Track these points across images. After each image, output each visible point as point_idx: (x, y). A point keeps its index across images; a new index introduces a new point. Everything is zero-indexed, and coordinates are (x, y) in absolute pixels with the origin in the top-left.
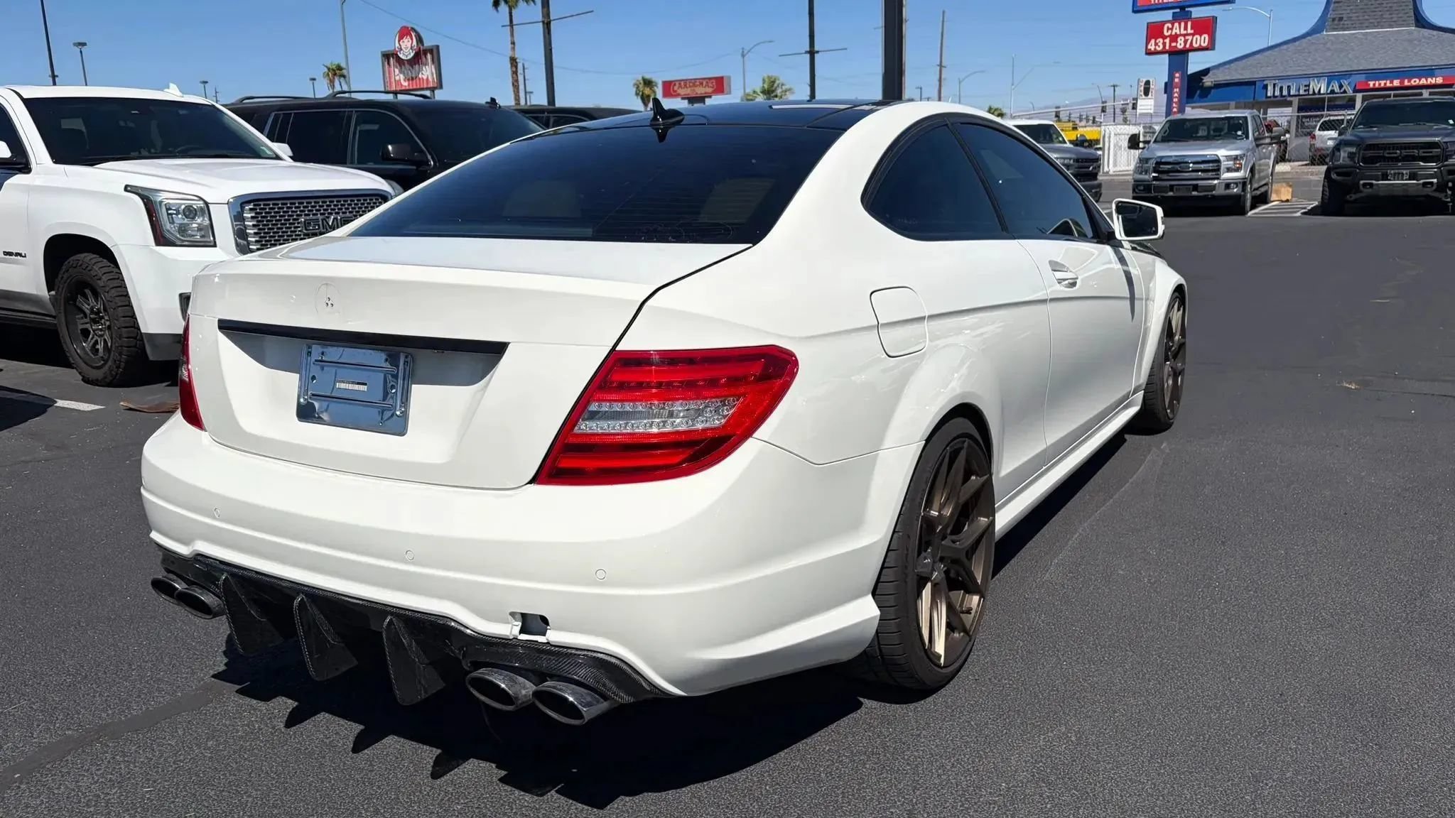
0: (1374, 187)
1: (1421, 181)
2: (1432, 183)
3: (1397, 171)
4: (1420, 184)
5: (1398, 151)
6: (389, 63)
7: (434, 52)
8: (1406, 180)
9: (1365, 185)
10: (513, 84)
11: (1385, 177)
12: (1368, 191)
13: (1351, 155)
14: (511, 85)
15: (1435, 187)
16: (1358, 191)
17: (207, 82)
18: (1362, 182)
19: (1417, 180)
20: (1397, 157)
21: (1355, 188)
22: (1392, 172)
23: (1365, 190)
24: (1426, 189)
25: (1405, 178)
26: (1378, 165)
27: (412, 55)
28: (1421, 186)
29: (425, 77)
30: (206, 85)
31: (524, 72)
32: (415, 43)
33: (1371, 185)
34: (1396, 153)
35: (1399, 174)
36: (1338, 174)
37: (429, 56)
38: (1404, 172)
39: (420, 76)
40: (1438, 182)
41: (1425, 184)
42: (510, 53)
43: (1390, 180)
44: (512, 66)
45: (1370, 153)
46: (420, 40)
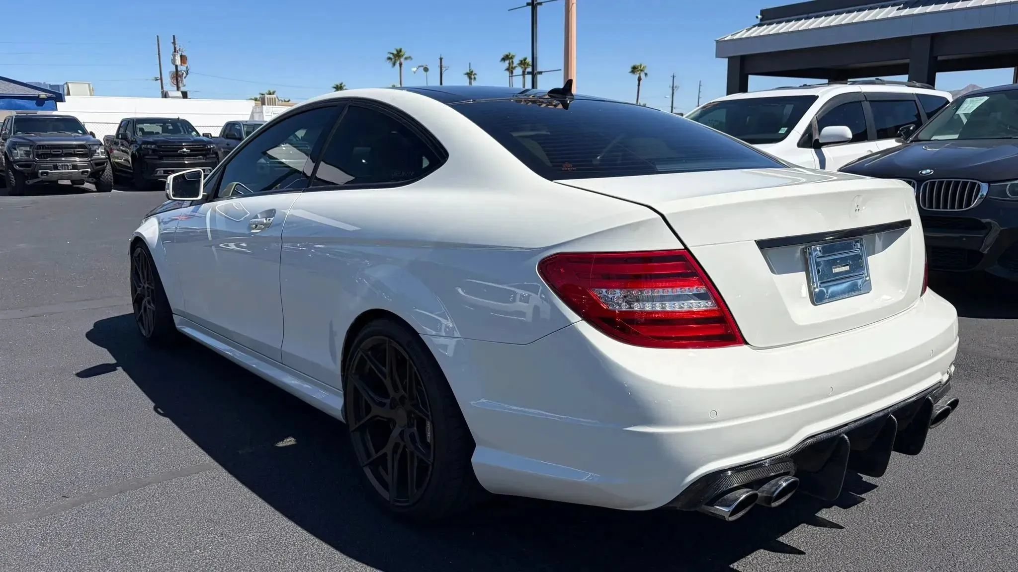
0: (49, 175)
1: (81, 170)
2: (87, 172)
3: (63, 164)
4: (79, 172)
5: (61, 150)
8: (71, 170)
9: (42, 173)
11: (56, 168)
12: (44, 177)
13: (27, 153)
15: (89, 173)
16: (37, 177)
18: (40, 171)
19: (78, 170)
20: (61, 154)
21: (35, 175)
22: (60, 164)
23: (43, 177)
24: (83, 176)
25: (69, 168)
26: (48, 159)
28: (80, 174)
33: (47, 173)
34: (59, 151)
35: (65, 165)
36: (20, 166)
38: (68, 164)
40: (91, 170)
41: (83, 172)
43: (60, 170)
45: (40, 151)
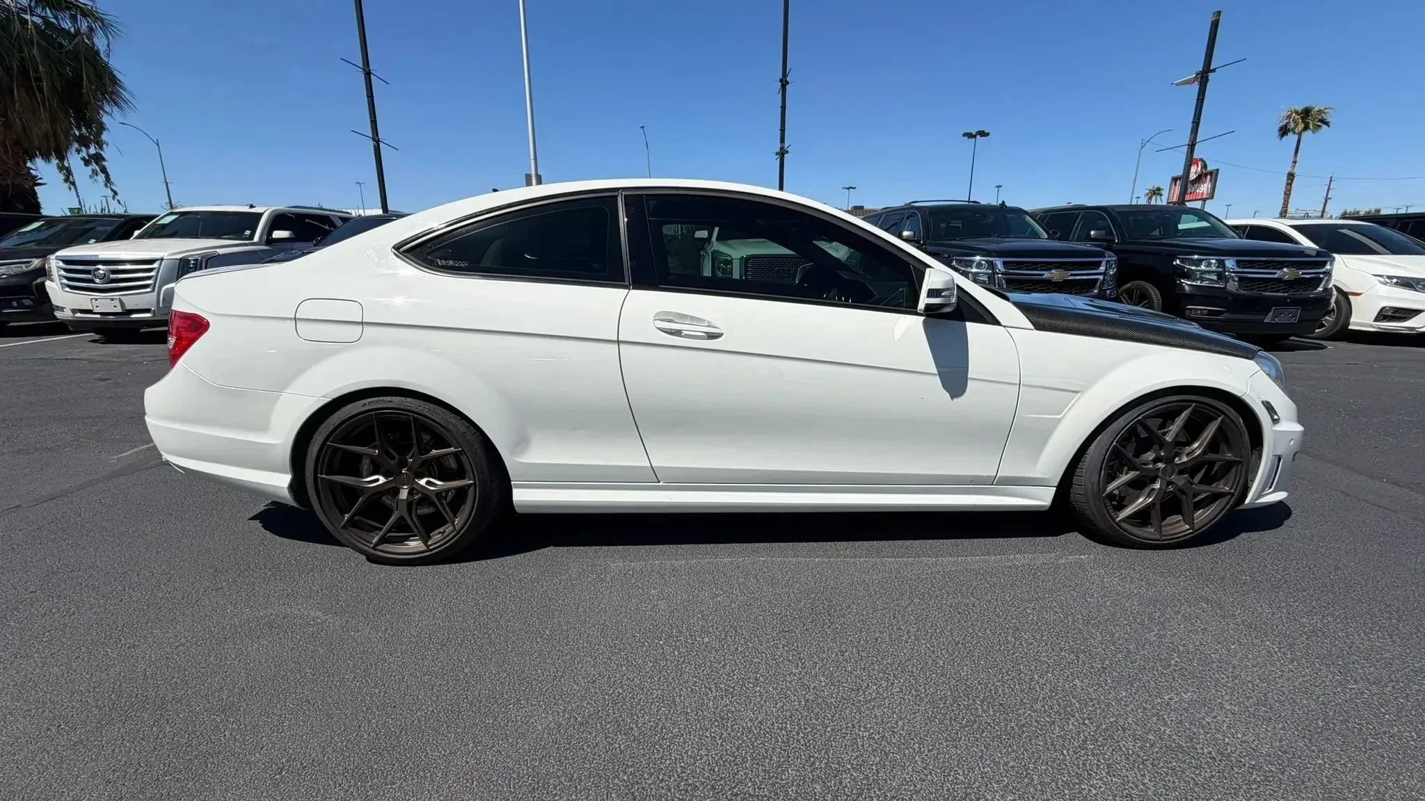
6: (1175, 184)
7: (1214, 175)
10: (1285, 193)
14: (1283, 193)
17: (1000, 186)
27: (1195, 177)
29: (1201, 192)
30: (1000, 189)
31: (1330, 183)
32: (1199, 169)
37: (1209, 177)
39: (1198, 191)
42: (1289, 170)
44: (1288, 179)
46: (1205, 166)
